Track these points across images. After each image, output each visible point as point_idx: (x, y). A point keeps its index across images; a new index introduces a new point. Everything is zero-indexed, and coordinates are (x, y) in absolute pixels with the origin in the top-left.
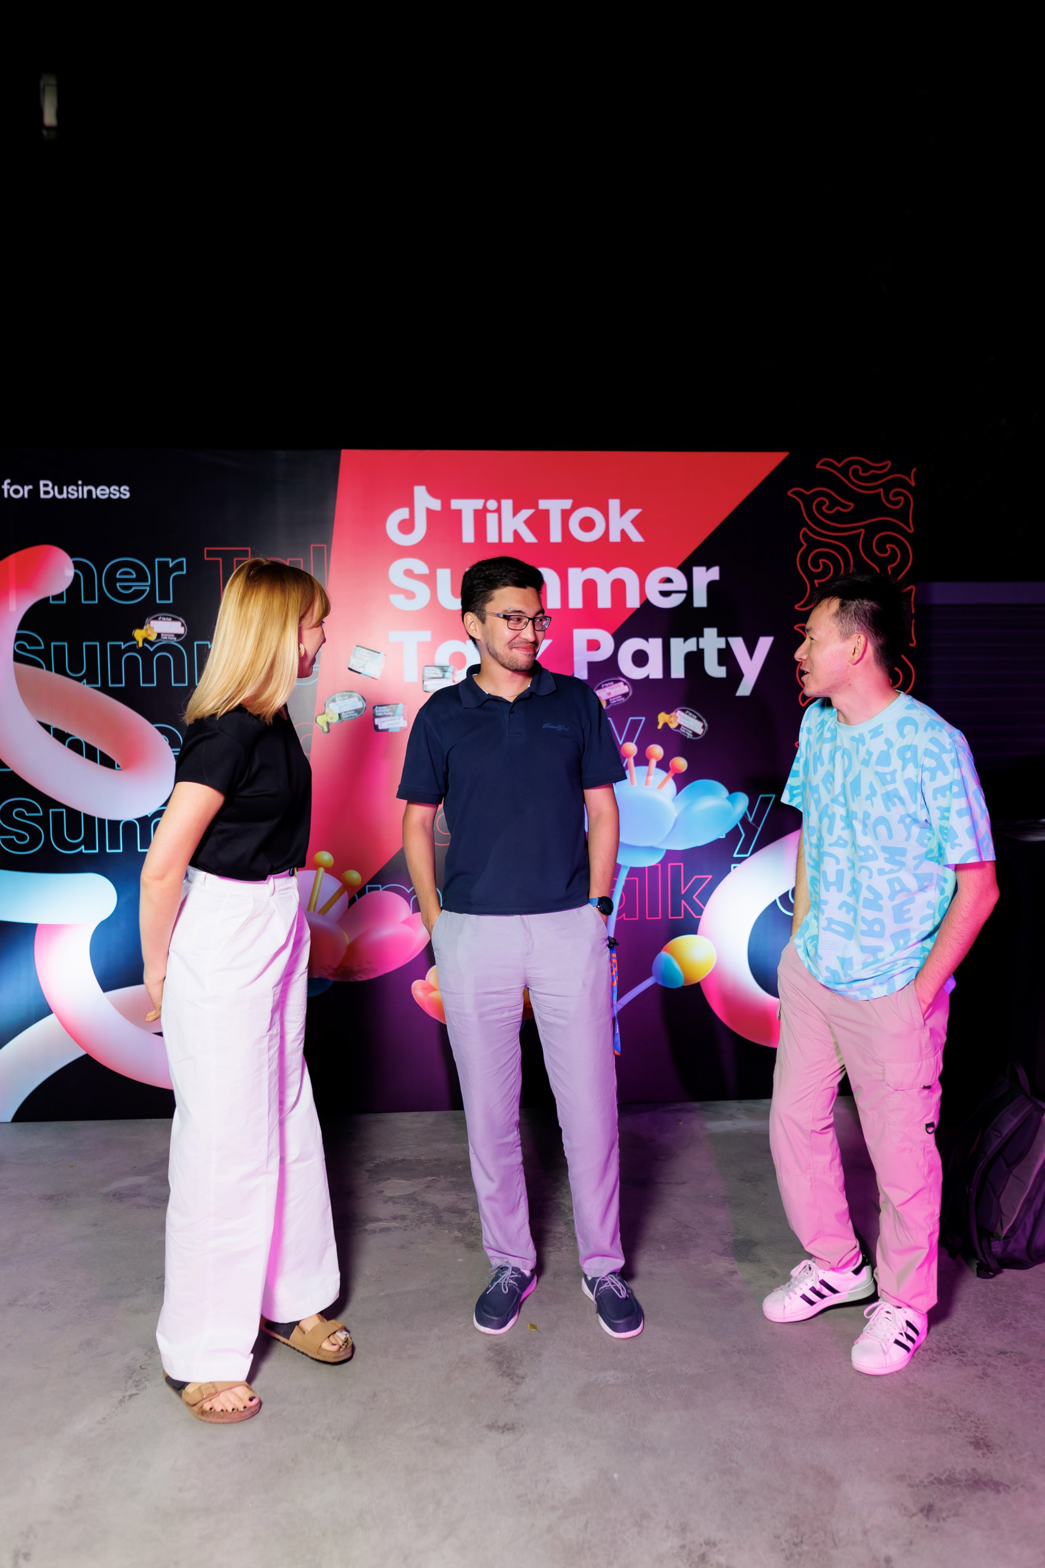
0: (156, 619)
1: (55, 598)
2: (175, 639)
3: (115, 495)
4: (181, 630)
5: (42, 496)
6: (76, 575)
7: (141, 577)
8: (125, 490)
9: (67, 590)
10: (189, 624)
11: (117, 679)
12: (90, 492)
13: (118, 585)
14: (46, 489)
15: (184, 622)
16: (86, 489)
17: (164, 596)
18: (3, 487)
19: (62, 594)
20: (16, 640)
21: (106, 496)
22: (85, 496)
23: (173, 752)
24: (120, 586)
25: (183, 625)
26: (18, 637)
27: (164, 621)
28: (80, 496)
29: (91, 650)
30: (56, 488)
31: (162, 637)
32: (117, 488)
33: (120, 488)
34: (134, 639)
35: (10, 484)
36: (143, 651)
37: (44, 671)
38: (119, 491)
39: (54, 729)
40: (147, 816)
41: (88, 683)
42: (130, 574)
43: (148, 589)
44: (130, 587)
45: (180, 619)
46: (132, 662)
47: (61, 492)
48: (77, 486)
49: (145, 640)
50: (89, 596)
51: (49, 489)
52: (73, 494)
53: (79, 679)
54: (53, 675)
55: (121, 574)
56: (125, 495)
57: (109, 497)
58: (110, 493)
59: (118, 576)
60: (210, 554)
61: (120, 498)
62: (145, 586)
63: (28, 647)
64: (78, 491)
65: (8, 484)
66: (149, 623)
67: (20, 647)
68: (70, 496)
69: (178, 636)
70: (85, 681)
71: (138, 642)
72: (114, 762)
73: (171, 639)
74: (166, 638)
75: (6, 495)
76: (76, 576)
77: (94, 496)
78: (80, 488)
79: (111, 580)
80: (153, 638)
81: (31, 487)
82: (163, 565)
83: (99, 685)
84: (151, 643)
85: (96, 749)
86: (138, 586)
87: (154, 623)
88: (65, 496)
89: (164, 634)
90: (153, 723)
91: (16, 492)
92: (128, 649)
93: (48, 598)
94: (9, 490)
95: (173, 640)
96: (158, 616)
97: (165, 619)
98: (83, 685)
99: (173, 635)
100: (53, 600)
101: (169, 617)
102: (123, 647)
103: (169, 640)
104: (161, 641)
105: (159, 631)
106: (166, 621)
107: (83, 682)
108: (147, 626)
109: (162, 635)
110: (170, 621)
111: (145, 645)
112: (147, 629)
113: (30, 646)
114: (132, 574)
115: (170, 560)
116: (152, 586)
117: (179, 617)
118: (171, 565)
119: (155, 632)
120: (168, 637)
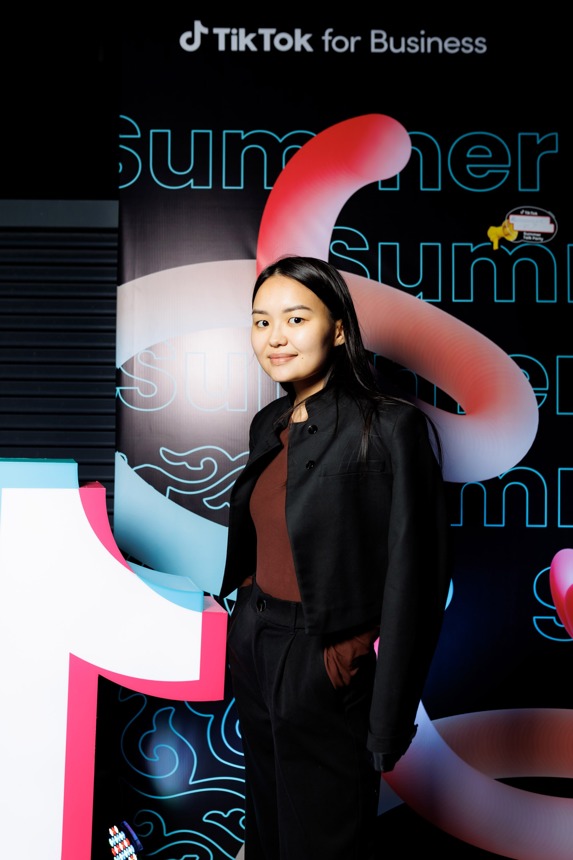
0: (517, 213)
1: (387, 183)
2: (542, 239)
3: (467, 48)
4: (550, 228)
5: (373, 50)
6: (414, 152)
7: (499, 158)
8: (480, 42)
9: (401, 173)
10: (560, 220)
11: (463, 293)
12: (435, 45)
13: (468, 166)
14: (378, 41)
15: (554, 217)
16: (430, 41)
17: (529, 182)
18: (323, 38)
19: (395, 177)
20: (332, 240)
21: (457, 50)
22: (429, 50)
23: (536, 392)
24: (470, 168)
25: (552, 222)
26: (336, 235)
27: (527, 215)
28: (423, 50)
29: (431, 252)
30: (392, 40)
31: (524, 237)
32: (470, 40)
33: (474, 40)
34: (488, 240)
35: (332, 35)
36: (499, 256)
37: (368, 280)
38: (473, 44)
39: (377, 357)
40: (497, 478)
41: (424, 298)
42: (485, 152)
43: (508, 172)
44: (485, 170)
45: (550, 213)
46: (483, 269)
47: (397, 45)
48: (419, 37)
49: (502, 241)
50: (430, 181)
51: (383, 40)
52: (413, 48)
53: (414, 292)
54: (379, 285)
55: (473, 153)
56: (481, 48)
57: (460, 51)
58: (462, 46)
59: (468, 155)
62: (503, 169)
63: (348, 248)
64: (419, 43)
65: (330, 34)
66: (508, 218)
67: (336, 248)
68: (409, 50)
69: (545, 235)
70: (421, 294)
71: (492, 243)
72: (456, 404)
73: (537, 239)
74: (530, 238)
75: (327, 49)
76: (414, 154)
77: (440, 50)
78: (423, 40)
79: (460, 162)
80: (512, 238)
81: (359, 38)
82: (528, 141)
83: (440, 300)
84: (510, 245)
85: (433, 385)
86: (493, 169)
87: (513, 219)
88: (402, 49)
89: (527, 232)
90: (509, 353)
91: (340, 44)
92: (479, 253)
93: (376, 183)
94: (330, 42)
95: (539, 241)
96: (521, 210)
97: (528, 213)
98: (419, 299)
99: (539, 235)
100: (382, 187)
101: (534, 210)
102: (472, 250)
103: (534, 240)
104: (523, 243)
105: (521, 229)
106: (530, 215)
107: (418, 296)
108: (505, 222)
109: (525, 234)
110: (535, 216)
111: (502, 247)
112: (505, 227)
113: (350, 247)
114: (487, 153)
115: (537, 135)
116: (513, 169)
117: (548, 210)
118: (538, 142)
119: (515, 231)
120: (532, 237)
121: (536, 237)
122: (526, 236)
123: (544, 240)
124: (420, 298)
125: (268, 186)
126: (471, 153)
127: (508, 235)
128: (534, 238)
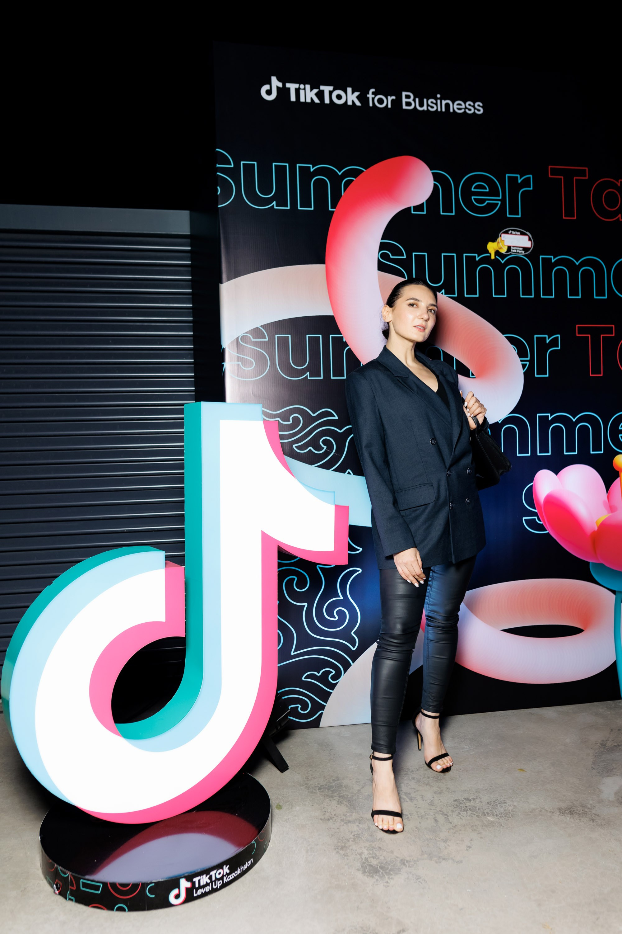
0: (506, 232)
1: (417, 208)
2: (523, 252)
3: (470, 110)
4: (528, 244)
5: (404, 107)
7: (494, 192)
8: (479, 106)
9: (427, 201)
10: (535, 239)
11: (472, 290)
12: (447, 106)
13: (473, 197)
14: (408, 100)
15: (531, 236)
16: (444, 102)
17: (514, 211)
18: (368, 96)
19: (423, 205)
20: (380, 250)
21: (462, 111)
22: (444, 110)
23: (522, 361)
24: (474, 199)
25: (530, 239)
26: (382, 246)
27: (513, 234)
28: (439, 109)
29: (449, 260)
30: (417, 100)
31: (512, 250)
32: (472, 104)
33: (474, 104)
34: (487, 252)
36: (494, 263)
38: (474, 107)
40: (498, 422)
41: (446, 294)
42: (484, 187)
43: (500, 202)
44: (484, 201)
45: (528, 233)
46: (485, 273)
47: (421, 104)
48: (436, 99)
49: (497, 253)
50: (447, 208)
51: (411, 100)
52: (432, 107)
56: (479, 110)
57: (465, 111)
58: (466, 108)
59: (473, 190)
60: (554, 172)
61: (474, 112)
62: (497, 200)
63: (391, 257)
64: (436, 104)
65: (373, 93)
66: (501, 236)
67: (384, 256)
68: (430, 109)
69: (526, 249)
70: (443, 291)
71: (490, 254)
72: (469, 370)
73: (520, 252)
74: (515, 251)
75: (371, 104)
76: (435, 187)
77: (451, 110)
78: (439, 102)
79: (467, 194)
80: (504, 251)
81: (394, 97)
82: (513, 180)
83: (456, 296)
84: (503, 256)
85: (453, 358)
86: (490, 200)
87: (504, 237)
88: (425, 108)
89: (514, 247)
90: (503, 332)
91: (381, 101)
92: (482, 261)
93: (410, 208)
94: (373, 99)
95: (521, 253)
96: (509, 230)
97: (513, 232)
98: (442, 295)
99: (522, 249)
100: (414, 211)
101: (518, 231)
102: (477, 259)
103: (518, 253)
104: (511, 254)
105: (510, 245)
106: (515, 234)
107: (441, 292)
108: (499, 239)
109: (512, 248)
110: (518, 235)
111: (497, 257)
112: (499, 243)
113: (392, 255)
114: (485, 188)
115: (519, 176)
116: (503, 201)
117: (527, 231)
118: (519, 181)
119: (506, 246)
120: (517, 250)
121: (519, 250)
122: (513, 249)
123: (524, 253)
124: (442, 293)
125: (331, 208)
126: (475, 188)
127: (501, 248)
128: (518, 251)
